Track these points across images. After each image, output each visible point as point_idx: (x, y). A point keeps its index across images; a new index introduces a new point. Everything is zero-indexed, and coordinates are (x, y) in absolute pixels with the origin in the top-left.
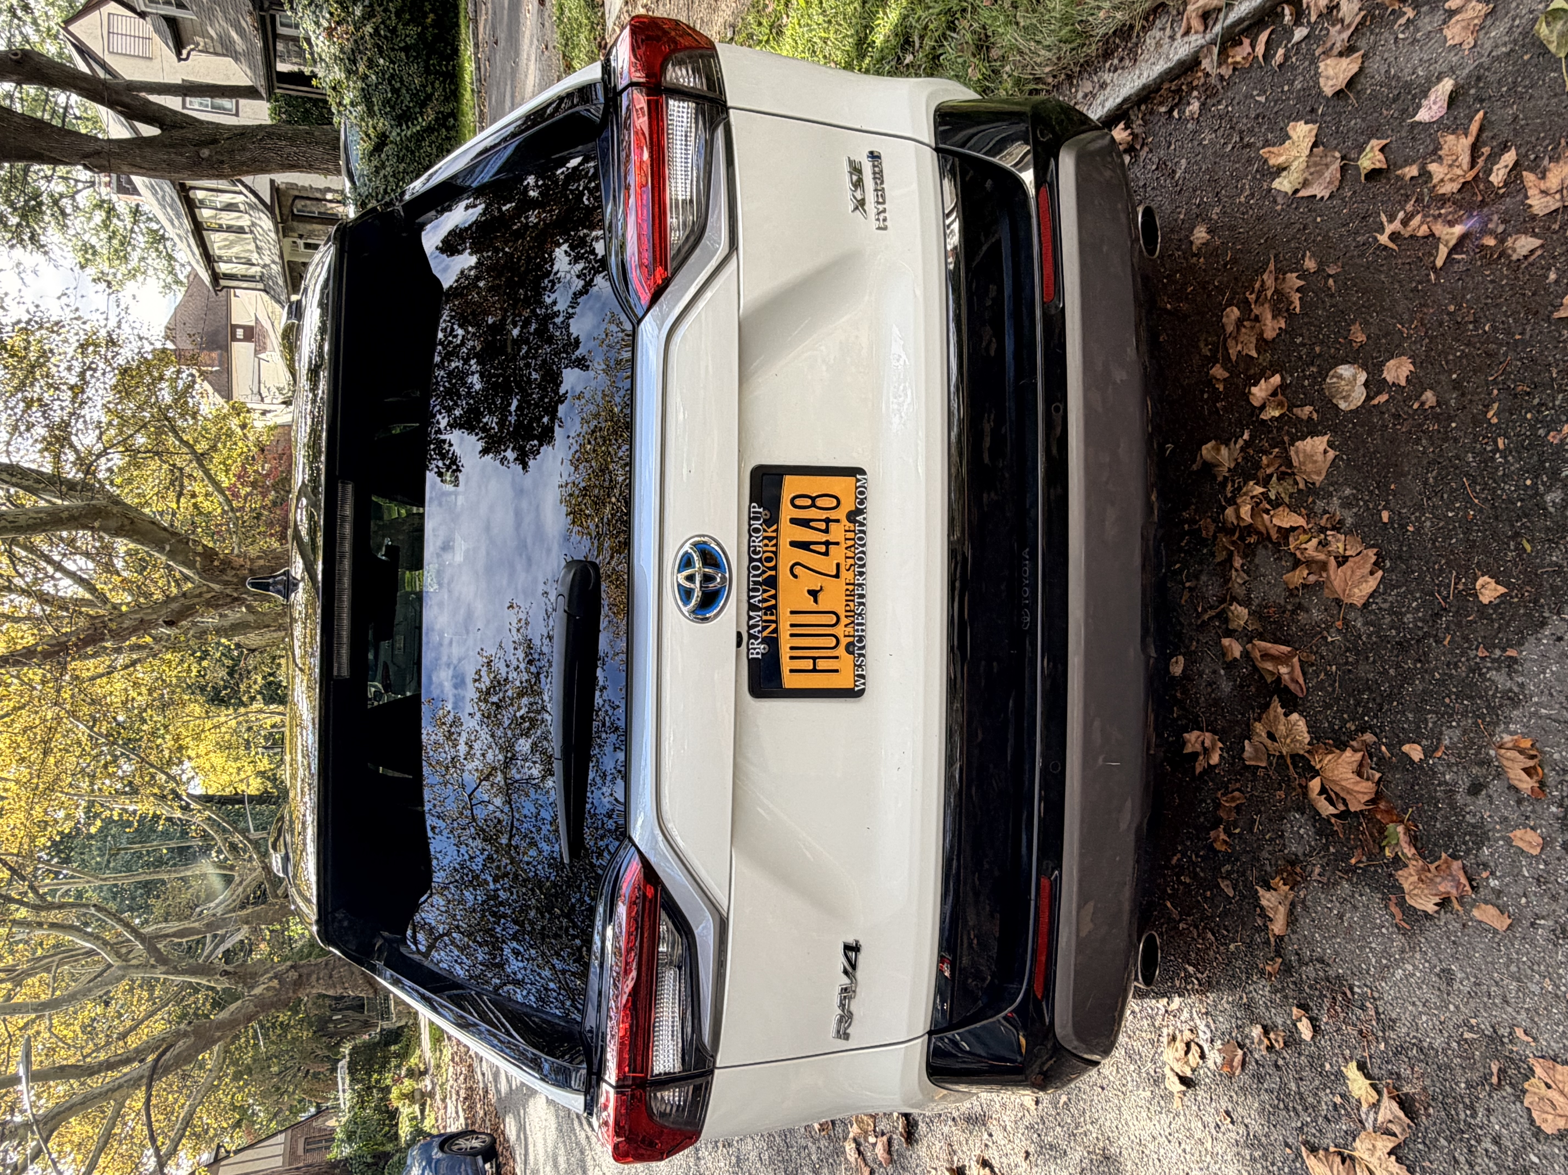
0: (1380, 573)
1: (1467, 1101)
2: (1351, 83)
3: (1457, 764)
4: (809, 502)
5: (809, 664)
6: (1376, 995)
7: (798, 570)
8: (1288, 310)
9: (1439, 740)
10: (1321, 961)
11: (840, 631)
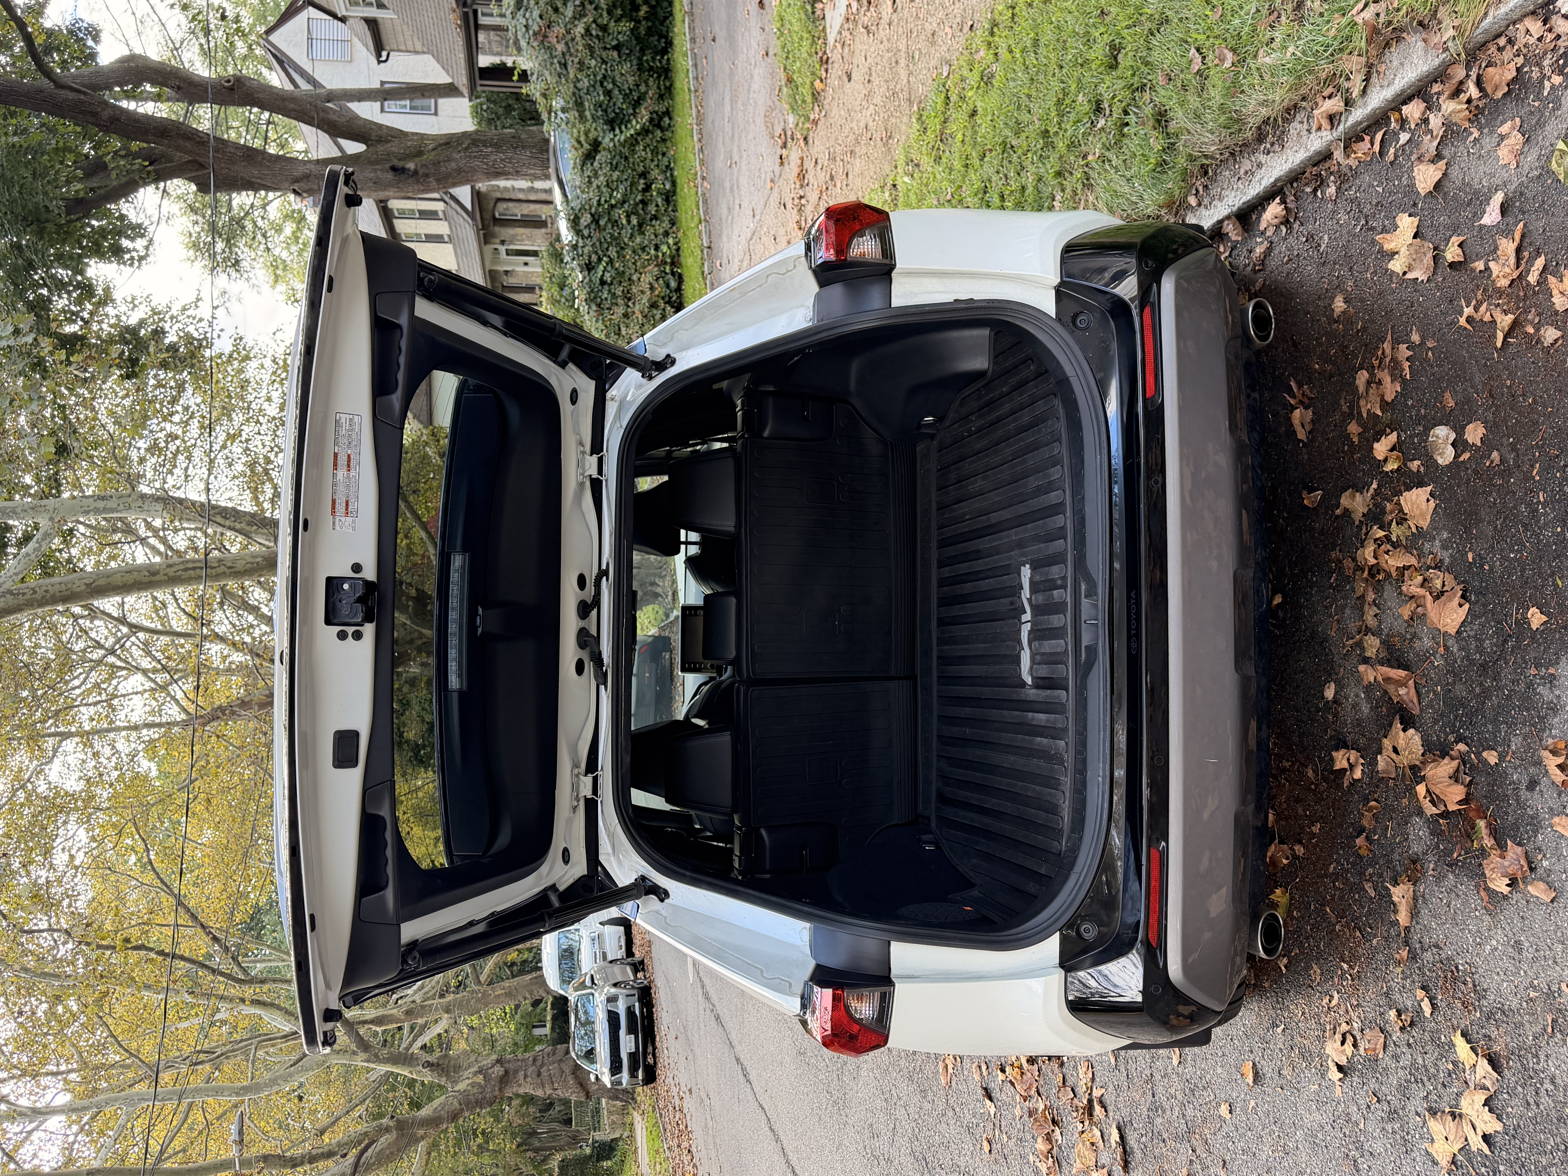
0: (1467, 606)
1: (1533, 1050)
2: (1438, 186)
3: (1520, 766)
6: (1473, 970)
8: (1401, 376)
9: (1509, 746)
10: (1437, 946)
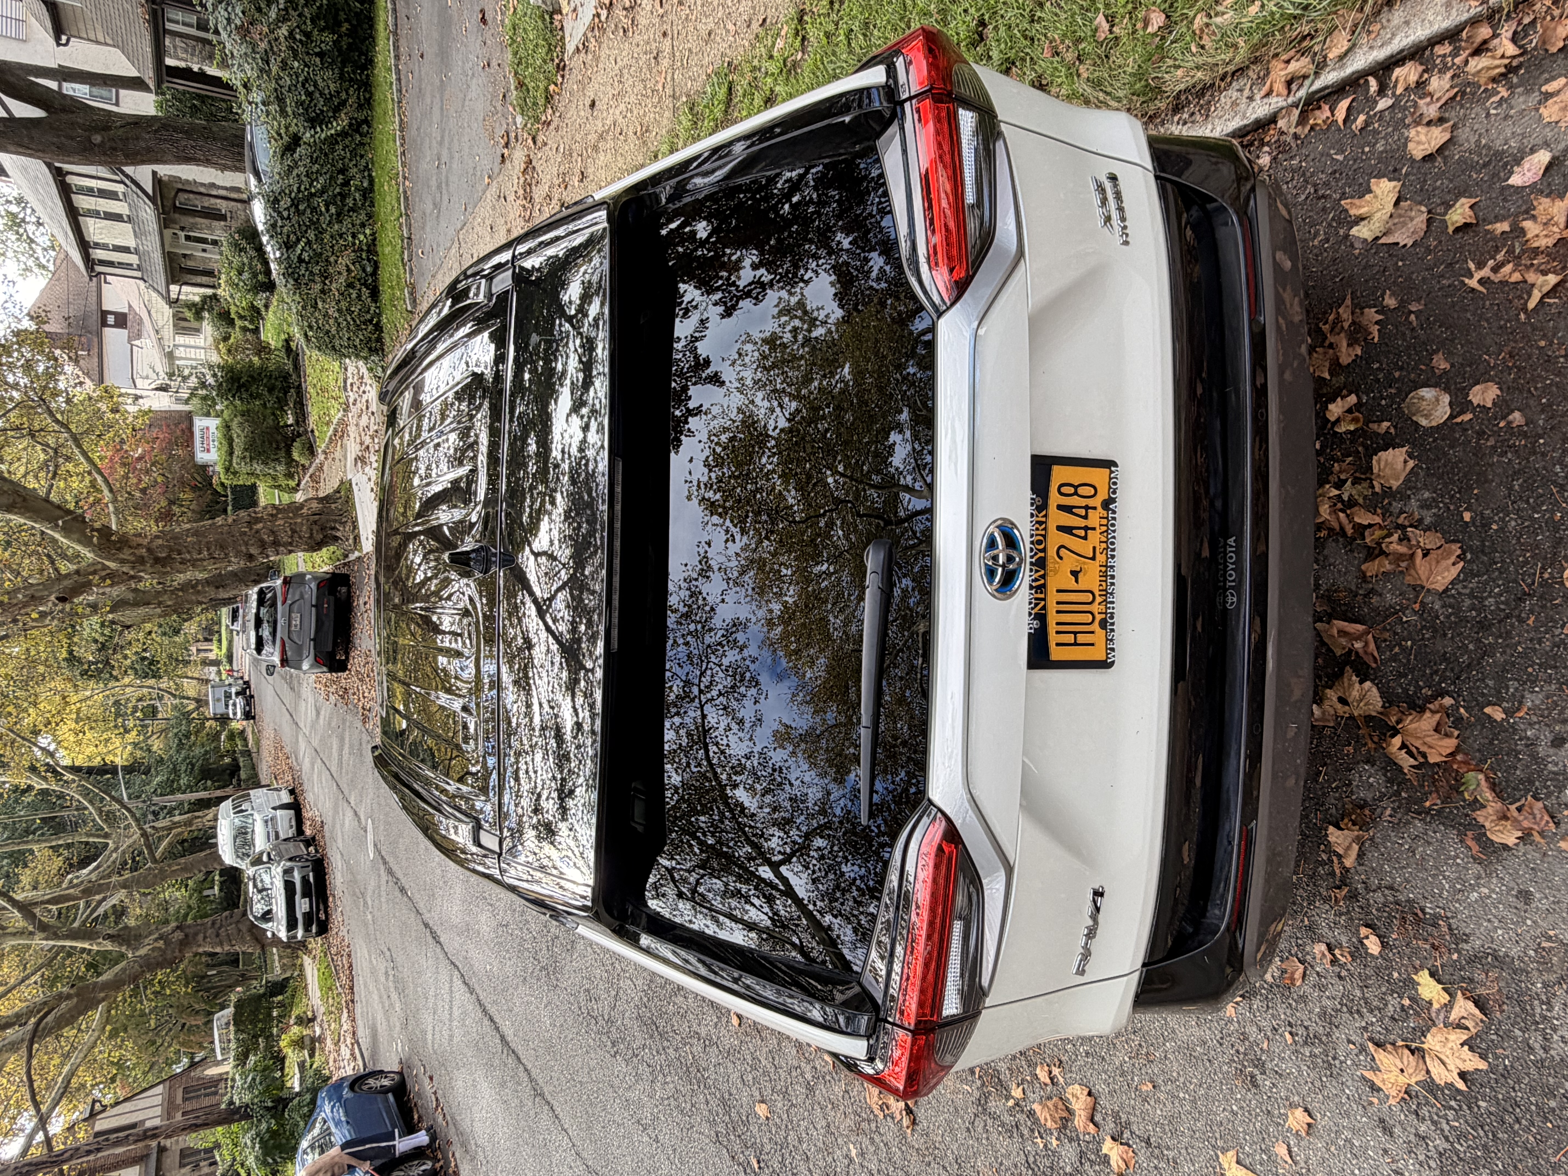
0: (1462, 564)
2: (1441, 150)
3: (1539, 723)
4: (1072, 490)
5: (1070, 638)
6: (1449, 914)
7: (1063, 552)
8: (1365, 339)
9: (1521, 703)
10: (1391, 888)
11: (1095, 608)
